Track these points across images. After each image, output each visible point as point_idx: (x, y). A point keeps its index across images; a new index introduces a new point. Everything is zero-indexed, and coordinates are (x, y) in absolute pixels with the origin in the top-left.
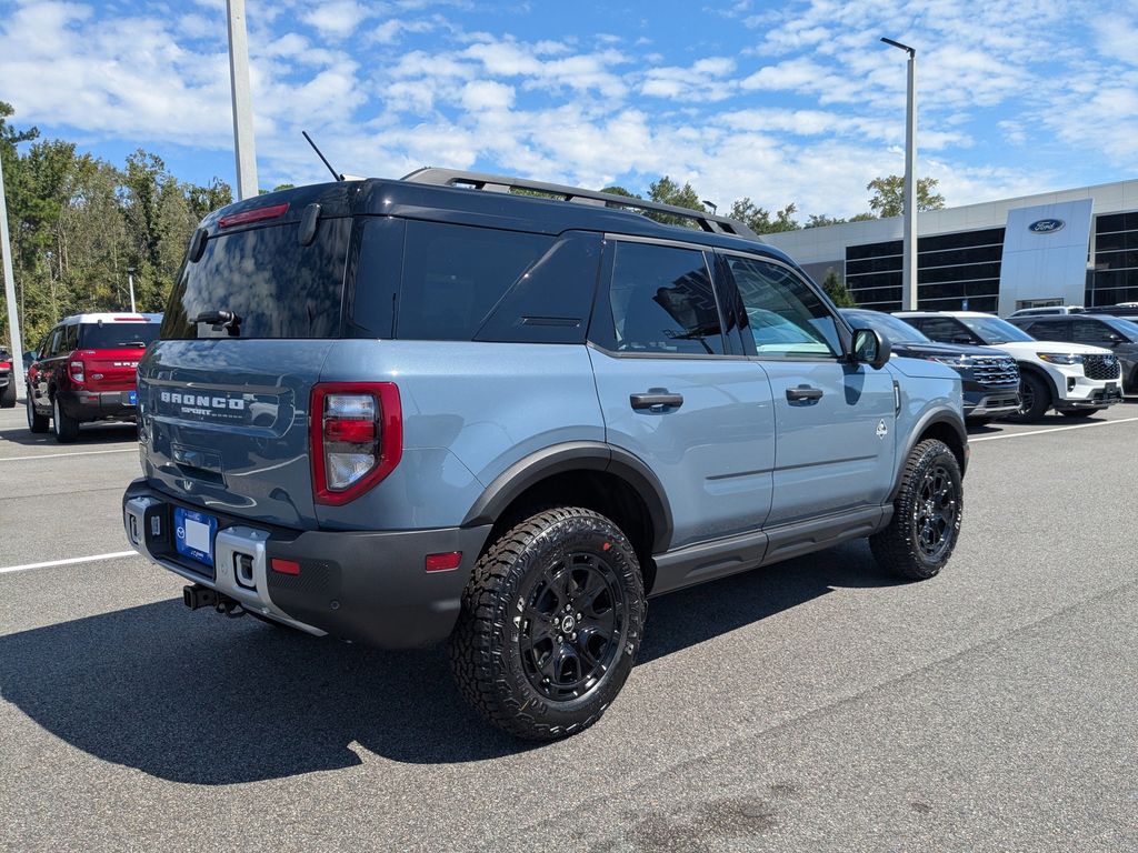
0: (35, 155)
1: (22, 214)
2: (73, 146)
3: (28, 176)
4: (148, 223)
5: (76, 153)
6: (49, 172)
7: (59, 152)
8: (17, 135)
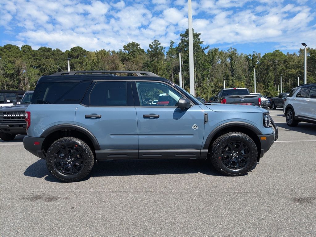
0: (209, 52)
1: (202, 67)
2: (218, 49)
3: (207, 58)
4: (231, 66)
5: (219, 50)
6: (212, 56)
7: (215, 51)
8: (204, 48)
